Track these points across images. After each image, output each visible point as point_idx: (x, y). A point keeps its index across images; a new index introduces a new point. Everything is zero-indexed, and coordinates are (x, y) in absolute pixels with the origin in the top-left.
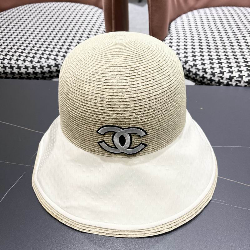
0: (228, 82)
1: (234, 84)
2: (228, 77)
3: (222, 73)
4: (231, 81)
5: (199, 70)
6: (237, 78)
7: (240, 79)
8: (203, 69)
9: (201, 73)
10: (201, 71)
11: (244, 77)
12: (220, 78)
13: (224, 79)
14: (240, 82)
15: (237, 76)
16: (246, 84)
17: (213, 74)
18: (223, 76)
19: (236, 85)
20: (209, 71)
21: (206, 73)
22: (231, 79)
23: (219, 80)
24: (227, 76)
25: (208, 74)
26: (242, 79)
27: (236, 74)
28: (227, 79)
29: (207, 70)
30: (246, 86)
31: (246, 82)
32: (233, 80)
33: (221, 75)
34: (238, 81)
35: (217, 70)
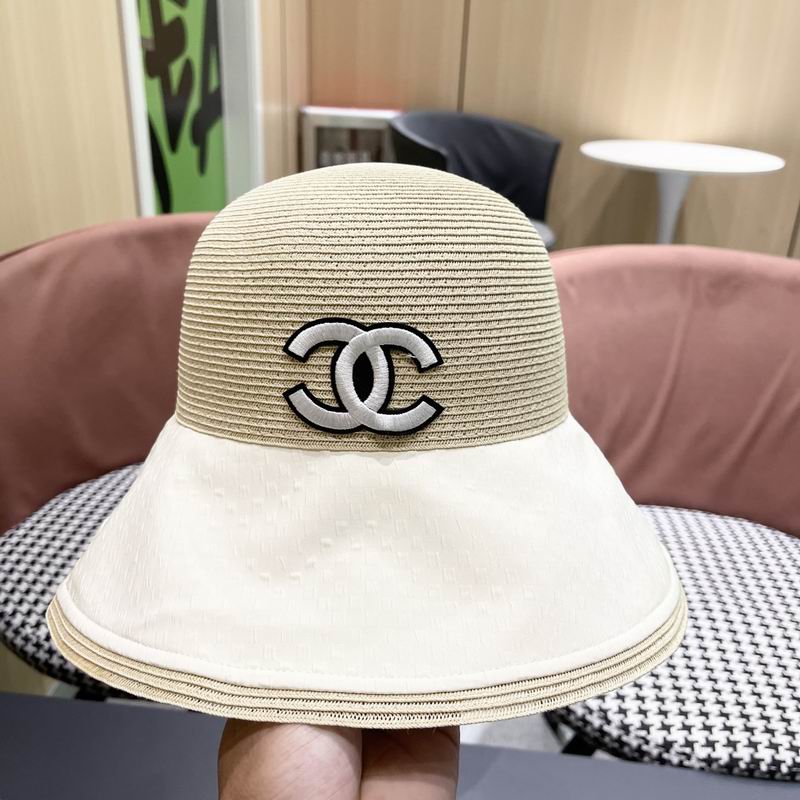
0: (660, 754)
1: (675, 760)
2: (660, 741)
3: (645, 727)
4: (668, 751)
5: (591, 712)
6: (681, 746)
7: (688, 750)
8: (601, 710)
9: (596, 721)
10: (595, 715)
11: (696, 746)
12: (642, 741)
13: (652, 744)
14: (689, 757)
15: (682, 742)
16: (703, 764)
17: (625, 728)
18: (649, 738)
19: (681, 765)
20: (616, 718)
21: (609, 722)
22: (667, 746)
23: (640, 746)
24: (657, 736)
25: (613, 725)
26: (693, 749)
27: (678, 736)
28: (658, 746)
29: (610, 715)
30: (702, 769)
31: (704, 760)
32: (673, 751)
33: (643, 733)
34: (684, 754)
35: (634, 720)
